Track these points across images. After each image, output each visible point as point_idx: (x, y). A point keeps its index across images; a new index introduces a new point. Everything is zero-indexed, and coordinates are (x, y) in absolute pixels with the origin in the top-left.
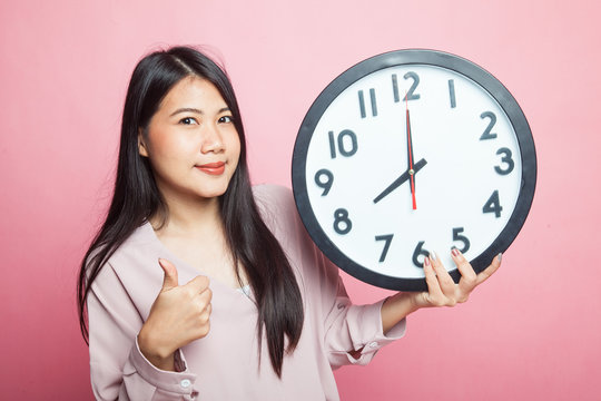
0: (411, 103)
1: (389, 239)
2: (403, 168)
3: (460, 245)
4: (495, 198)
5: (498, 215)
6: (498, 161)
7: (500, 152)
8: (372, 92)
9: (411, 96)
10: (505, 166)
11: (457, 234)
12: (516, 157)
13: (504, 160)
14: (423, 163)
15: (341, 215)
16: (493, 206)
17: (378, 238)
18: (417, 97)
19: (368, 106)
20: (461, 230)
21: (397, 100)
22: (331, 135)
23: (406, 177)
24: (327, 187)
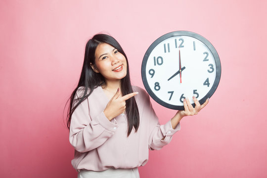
0: (181, 49)
1: (172, 93)
2: (178, 69)
3: (196, 95)
4: (207, 80)
5: (208, 86)
6: (209, 68)
7: (209, 65)
8: (168, 44)
9: (181, 46)
10: (211, 70)
11: (195, 92)
12: (215, 67)
13: (211, 68)
14: (184, 68)
15: (157, 84)
16: (207, 83)
17: (169, 92)
18: (183, 47)
19: (167, 49)
20: (196, 90)
21: (176, 47)
22: (154, 58)
23: (179, 72)
24: (153, 75)
